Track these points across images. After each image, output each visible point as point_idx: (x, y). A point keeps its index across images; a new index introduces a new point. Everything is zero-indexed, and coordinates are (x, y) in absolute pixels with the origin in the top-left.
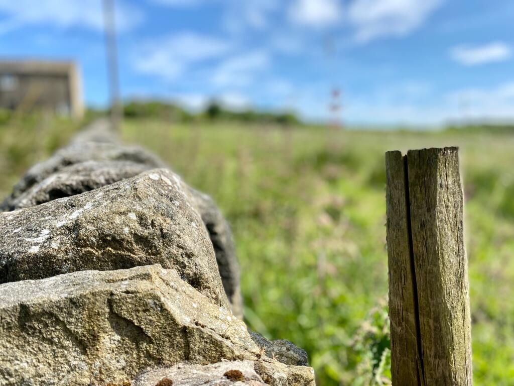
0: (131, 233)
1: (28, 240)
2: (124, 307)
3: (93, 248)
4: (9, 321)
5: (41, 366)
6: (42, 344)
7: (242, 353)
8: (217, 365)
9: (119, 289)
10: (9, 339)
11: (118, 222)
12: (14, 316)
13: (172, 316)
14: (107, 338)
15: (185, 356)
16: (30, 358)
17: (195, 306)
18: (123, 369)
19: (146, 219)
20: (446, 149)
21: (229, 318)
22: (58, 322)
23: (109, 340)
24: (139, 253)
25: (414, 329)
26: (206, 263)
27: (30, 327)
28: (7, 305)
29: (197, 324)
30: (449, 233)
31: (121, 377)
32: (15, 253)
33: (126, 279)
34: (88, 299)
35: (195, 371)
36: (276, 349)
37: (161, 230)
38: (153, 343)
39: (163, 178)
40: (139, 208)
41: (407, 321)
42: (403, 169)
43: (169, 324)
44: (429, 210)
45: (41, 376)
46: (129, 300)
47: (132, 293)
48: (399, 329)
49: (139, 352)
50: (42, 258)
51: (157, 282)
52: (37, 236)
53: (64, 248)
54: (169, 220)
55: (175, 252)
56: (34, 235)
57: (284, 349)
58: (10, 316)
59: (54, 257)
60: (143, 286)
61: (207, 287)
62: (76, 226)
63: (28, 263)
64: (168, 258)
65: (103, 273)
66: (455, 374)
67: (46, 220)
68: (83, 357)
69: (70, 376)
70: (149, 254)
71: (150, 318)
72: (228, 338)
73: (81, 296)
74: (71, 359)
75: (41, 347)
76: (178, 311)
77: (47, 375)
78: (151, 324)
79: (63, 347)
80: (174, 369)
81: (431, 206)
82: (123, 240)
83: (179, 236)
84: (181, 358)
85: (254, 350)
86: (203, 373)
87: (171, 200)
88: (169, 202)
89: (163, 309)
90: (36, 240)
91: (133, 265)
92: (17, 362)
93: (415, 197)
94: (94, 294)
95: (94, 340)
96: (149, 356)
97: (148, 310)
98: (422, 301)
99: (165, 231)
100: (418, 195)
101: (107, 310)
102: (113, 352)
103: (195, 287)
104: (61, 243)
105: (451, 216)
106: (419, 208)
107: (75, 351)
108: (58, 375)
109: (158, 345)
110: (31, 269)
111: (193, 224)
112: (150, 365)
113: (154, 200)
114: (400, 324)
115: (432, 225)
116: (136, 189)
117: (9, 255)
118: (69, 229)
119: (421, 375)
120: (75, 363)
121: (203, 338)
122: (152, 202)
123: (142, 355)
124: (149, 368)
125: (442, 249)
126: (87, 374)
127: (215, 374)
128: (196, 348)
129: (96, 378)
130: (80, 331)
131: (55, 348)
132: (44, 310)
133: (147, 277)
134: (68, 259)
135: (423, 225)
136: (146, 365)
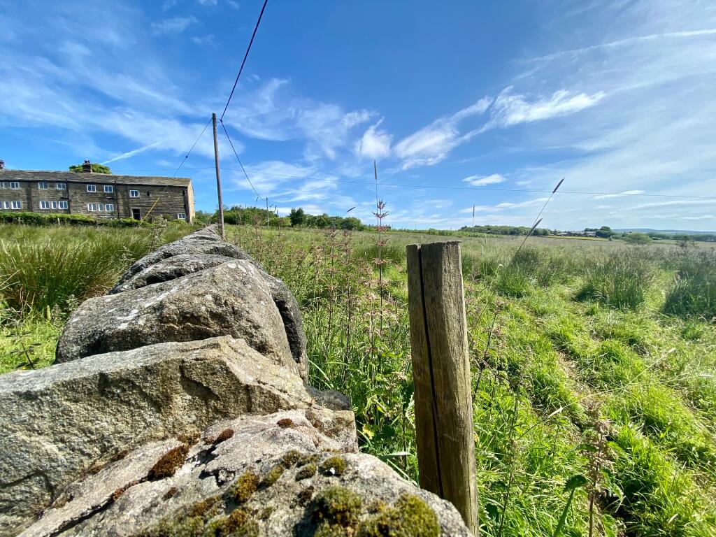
0: (207, 311)
1: (119, 318)
2: (194, 372)
3: (175, 324)
4: (89, 387)
5: (120, 424)
6: (120, 406)
7: (296, 403)
8: (274, 414)
9: (189, 358)
10: (90, 403)
11: (196, 302)
12: (95, 383)
13: (236, 377)
14: (179, 398)
15: (248, 409)
16: (109, 418)
17: (259, 367)
18: (194, 422)
19: (220, 300)
20: (448, 243)
21: (288, 376)
22: (134, 386)
23: (181, 400)
24: (214, 327)
25: (429, 378)
26: (271, 333)
27: (109, 392)
28: (87, 374)
29: (259, 382)
30: (452, 305)
31: (192, 430)
32: (106, 329)
33: (198, 349)
34: (162, 366)
35: (255, 421)
36: (325, 398)
37: (233, 308)
38: (220, 400)
39: (239, 266)
40: (214, 291)
41: (424, 372)
42: (418, 258)
43: (234, 384)
44: (437, 288)
45: (119, 433)
46: (198, 366)
47: (201, 360)
48: (419, 378)
49: (208, 408)
50: (129, 333)
51: (226, 349)
52: (127, 315)
53: (149, 324)
54: (240, 300)
55: (245, 325)
56: (125, 314)
57: (332, 397)
58: (90, 384)
59: (141, 332)
60: (212, 354)
61: (271, 352)
62: (161, 306)
63: (118, 337)
64: (238, 330)
65: (181, 344)
66: (459, 410)
67: (137, 302)
68: (157, 415)
69: (146, 432)
70: (223, 328)
71: (217, 379)
72: (285, 392)
73: (155, 365)
74: (147, 417)
75: (120, 409)
76: (243, 372)
77: (125, 432)
78: (218, 385)
79: (140, 407)
80: (238, 420)
81: (438, 285)
82: (200, 316)
83: (248, 312)
84: (244, 411)
85: (307, 400)
86: (261, 422)
87: (244, 284)
88: (241, 285)
89: (228, 371)
90: (126, 318)
91: (208, 337)
92: (97, 422)
93: (427, 279)
94: (167, 362)
95: (167, 400)
96: (216, 411)
97: (215, 373)
98: (434, 356)
99: (236, 309)
100: (429, 278)
101: (179, 375)
102: (185, 409)
103: (261, 352)
104: (147, 321)
105: (453, 292)
106: (430, 287)
107: (151, 410)
108: (136, 431)
109: (224, 401)
110: (119, 342)
111: (262, 302)
112: (217, 418)
113: (228, 284)
114: (419, 374)
115: (439, 299)
116: (214, 276)
117: (101, 331)
118: (154, 309)
119: (435, 412)
120: (150, 420)
121: (263, 393)
122: (226, 285)
123: (210, 410)
124: (216, 421)
125: (447, 317)
126: (161, 428)
127: (271, 422)
128: (257, 402)
129: (169, 432)
130: (154, 393)
131: (132, 408)
132: (121, 378)
133: (217, 346)
134: (153, 334)
135: (433, 300)
136: (214, 418)
